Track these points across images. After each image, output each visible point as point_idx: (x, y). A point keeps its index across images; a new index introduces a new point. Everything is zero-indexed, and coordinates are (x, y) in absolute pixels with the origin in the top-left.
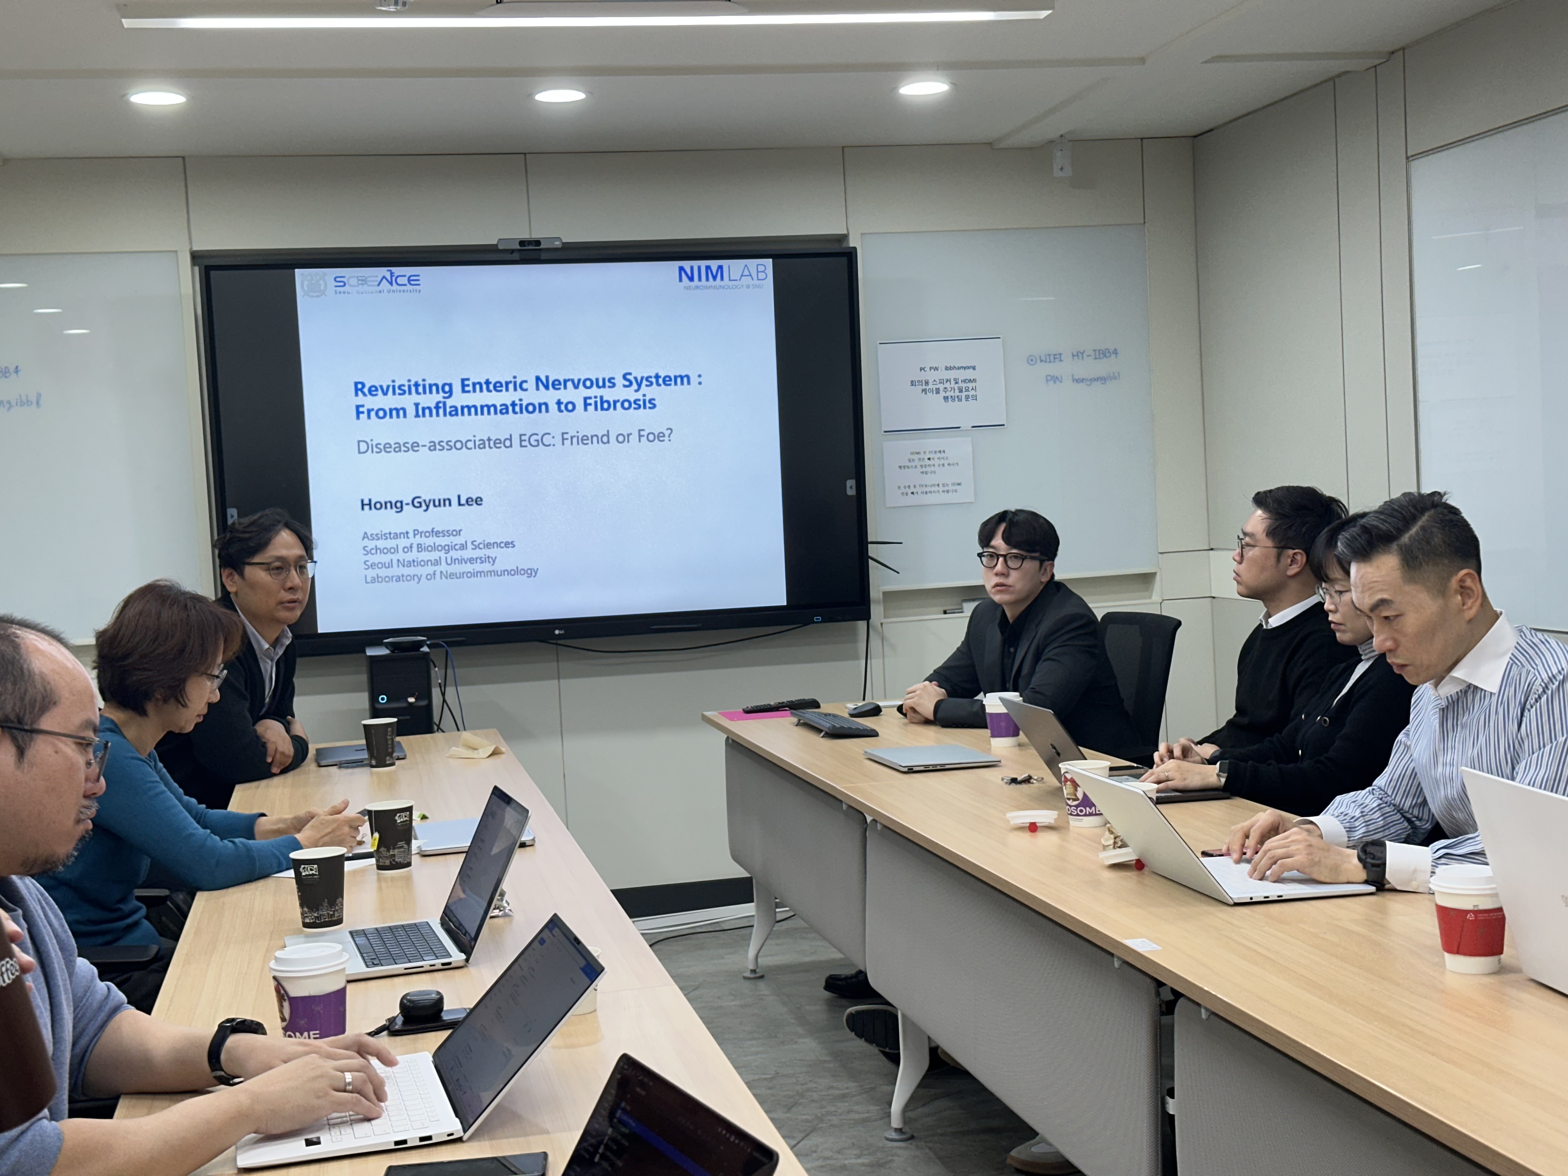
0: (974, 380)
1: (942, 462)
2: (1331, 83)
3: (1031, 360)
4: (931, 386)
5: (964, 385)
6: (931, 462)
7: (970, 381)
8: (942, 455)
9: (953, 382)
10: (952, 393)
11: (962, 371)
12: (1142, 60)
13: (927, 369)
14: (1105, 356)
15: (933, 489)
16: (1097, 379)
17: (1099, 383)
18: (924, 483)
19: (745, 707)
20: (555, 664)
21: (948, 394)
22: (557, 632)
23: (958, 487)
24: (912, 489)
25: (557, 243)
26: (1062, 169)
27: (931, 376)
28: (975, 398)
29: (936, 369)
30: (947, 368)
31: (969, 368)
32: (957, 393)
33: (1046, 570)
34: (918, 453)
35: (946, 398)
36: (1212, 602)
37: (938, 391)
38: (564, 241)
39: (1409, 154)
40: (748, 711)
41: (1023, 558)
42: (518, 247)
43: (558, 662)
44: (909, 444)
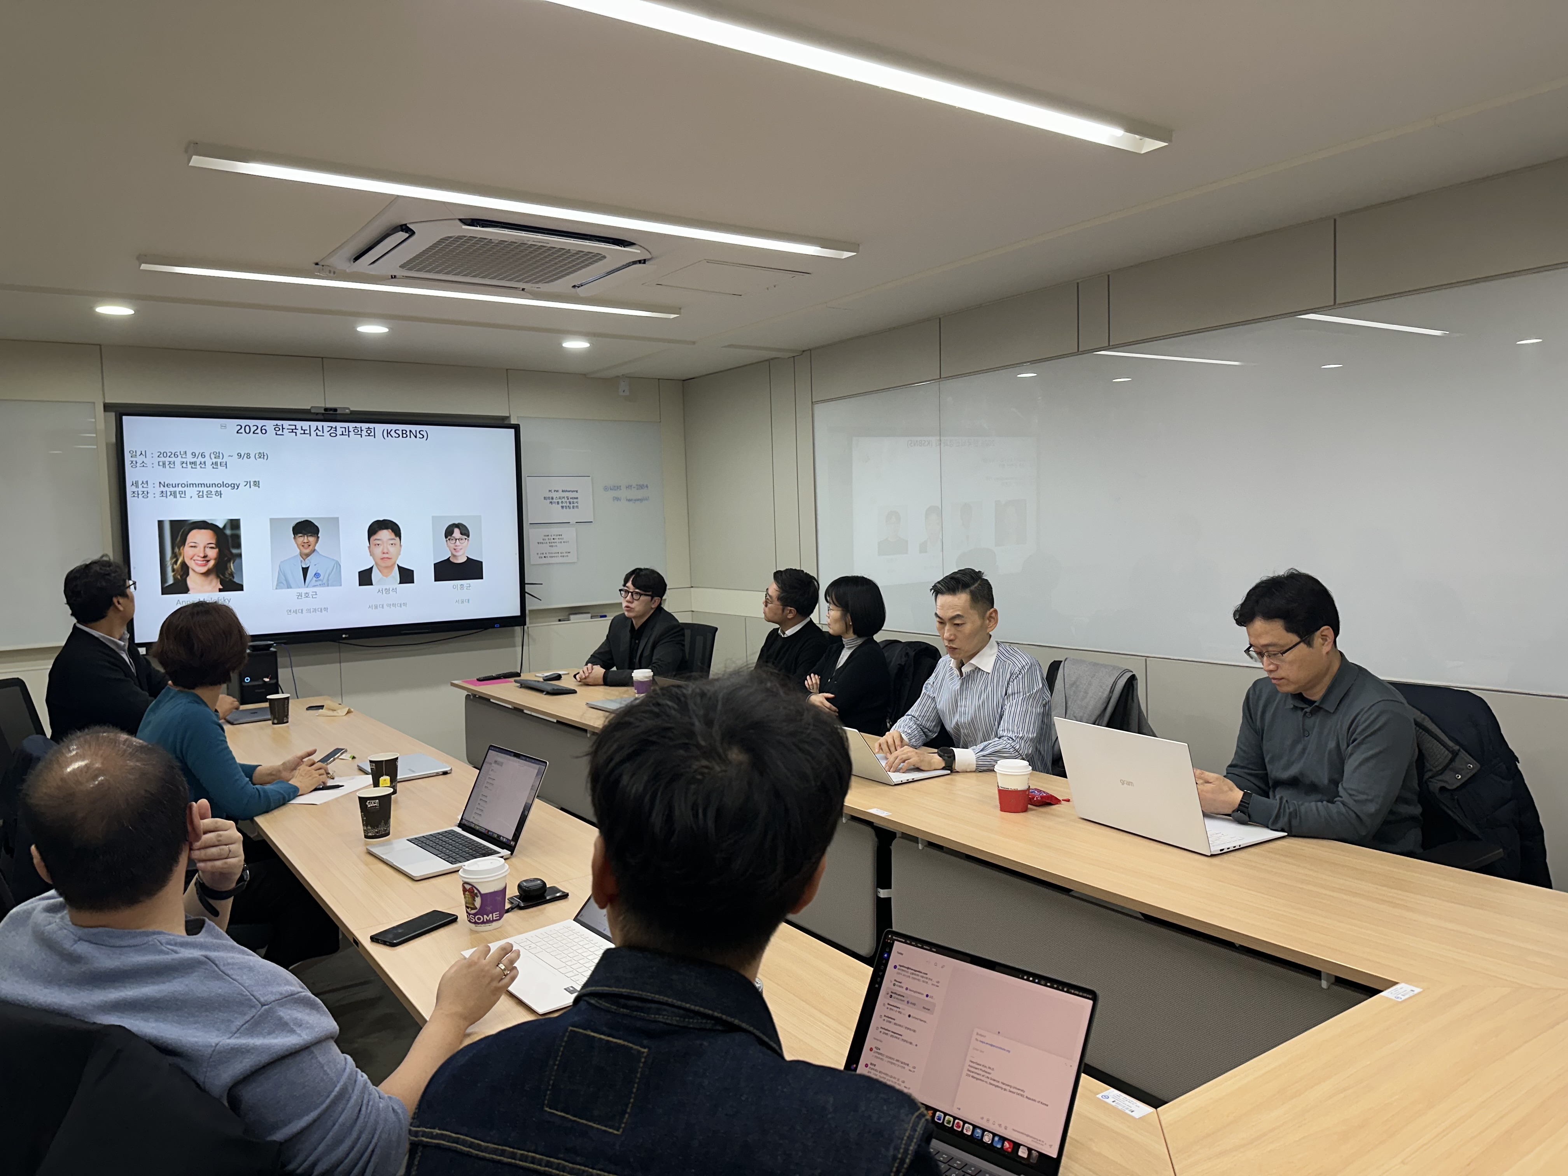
0: (577, 498)
1: (560, 540)
2: (768, 362)
3: (606, 489)
4: (554, 500)
5: (572, 500)
6: (555, 541)
7: (575, 498)
8: (560, 537)
9: (566, 499)
10: (565, 505)
11: (571, 493)
12: (694, 343)
13: (553, 491)
14: (642, 488)
15: (555, 555)
16: (638, 500)
17: (639, 502)
18: (550, 552)
19: (478, 678)
20: (338, 654)
21: (564, 505)
22: (344, 636)
23: (568, 554)
24: (545, 555)
25: (347, 411)
26: (624, 391)
27: (554, 495)
28: (577, 507)
29: (557, 491)
30: (563, 491)
31: (574, 491)
32: (568, 504)
33: (655, 601)
34: (548, 536)
35: (562, 507)
36: (692, 614)
37: (558, 503)
38: (351, 409)
39: (813, 401)
40: (478, 680)
41: (641, 595)
42: (323, 412)
43: (340, 653)
44: (544, 531)
